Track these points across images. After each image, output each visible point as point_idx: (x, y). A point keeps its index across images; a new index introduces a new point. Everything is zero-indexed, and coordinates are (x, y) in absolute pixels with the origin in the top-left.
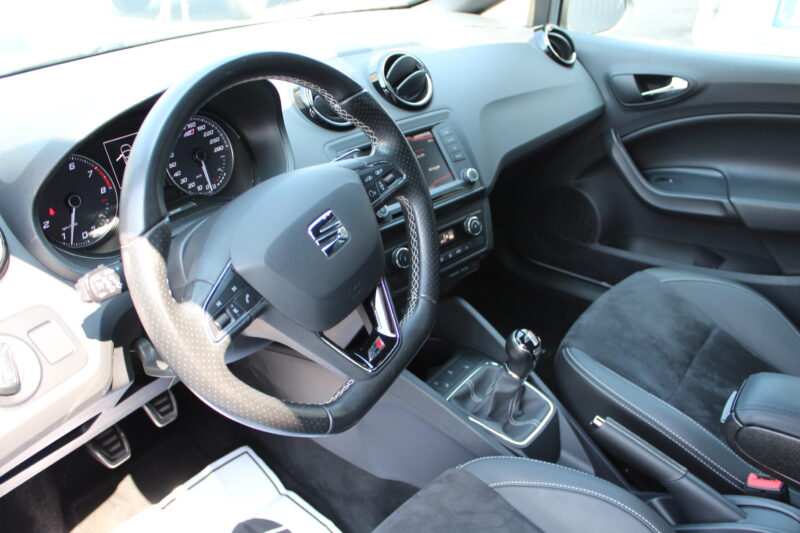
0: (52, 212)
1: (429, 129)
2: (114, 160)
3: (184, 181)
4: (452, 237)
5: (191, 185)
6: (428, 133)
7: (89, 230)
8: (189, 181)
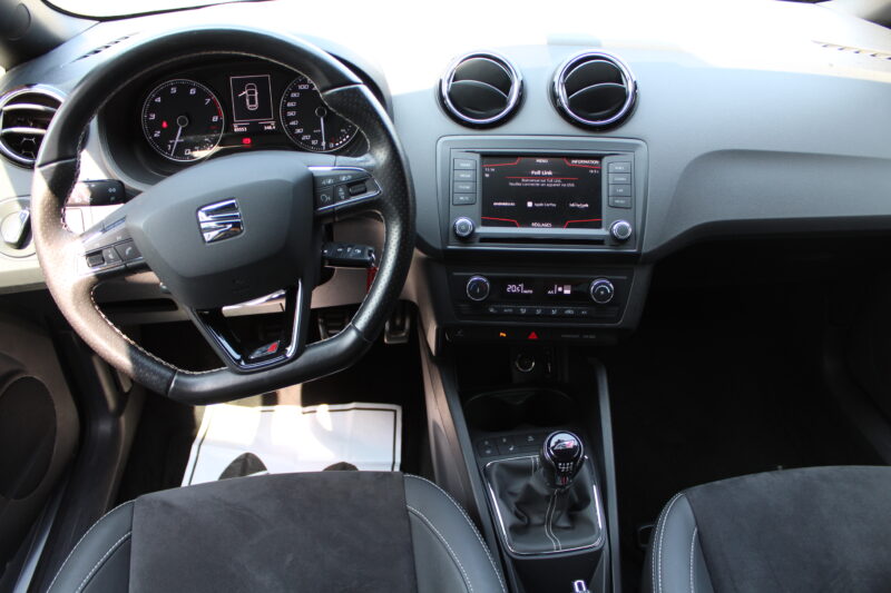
0: (165, 125)
1: (599, 157)
2: (236, 95)
3: (298, 131)
4: (567, 292)
5: (305, 137)
6: (597, 162)
7: (193, 150)
8: (304, 133)
